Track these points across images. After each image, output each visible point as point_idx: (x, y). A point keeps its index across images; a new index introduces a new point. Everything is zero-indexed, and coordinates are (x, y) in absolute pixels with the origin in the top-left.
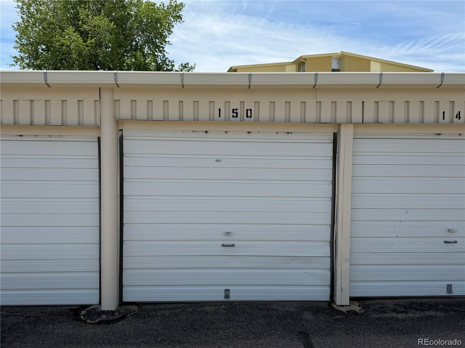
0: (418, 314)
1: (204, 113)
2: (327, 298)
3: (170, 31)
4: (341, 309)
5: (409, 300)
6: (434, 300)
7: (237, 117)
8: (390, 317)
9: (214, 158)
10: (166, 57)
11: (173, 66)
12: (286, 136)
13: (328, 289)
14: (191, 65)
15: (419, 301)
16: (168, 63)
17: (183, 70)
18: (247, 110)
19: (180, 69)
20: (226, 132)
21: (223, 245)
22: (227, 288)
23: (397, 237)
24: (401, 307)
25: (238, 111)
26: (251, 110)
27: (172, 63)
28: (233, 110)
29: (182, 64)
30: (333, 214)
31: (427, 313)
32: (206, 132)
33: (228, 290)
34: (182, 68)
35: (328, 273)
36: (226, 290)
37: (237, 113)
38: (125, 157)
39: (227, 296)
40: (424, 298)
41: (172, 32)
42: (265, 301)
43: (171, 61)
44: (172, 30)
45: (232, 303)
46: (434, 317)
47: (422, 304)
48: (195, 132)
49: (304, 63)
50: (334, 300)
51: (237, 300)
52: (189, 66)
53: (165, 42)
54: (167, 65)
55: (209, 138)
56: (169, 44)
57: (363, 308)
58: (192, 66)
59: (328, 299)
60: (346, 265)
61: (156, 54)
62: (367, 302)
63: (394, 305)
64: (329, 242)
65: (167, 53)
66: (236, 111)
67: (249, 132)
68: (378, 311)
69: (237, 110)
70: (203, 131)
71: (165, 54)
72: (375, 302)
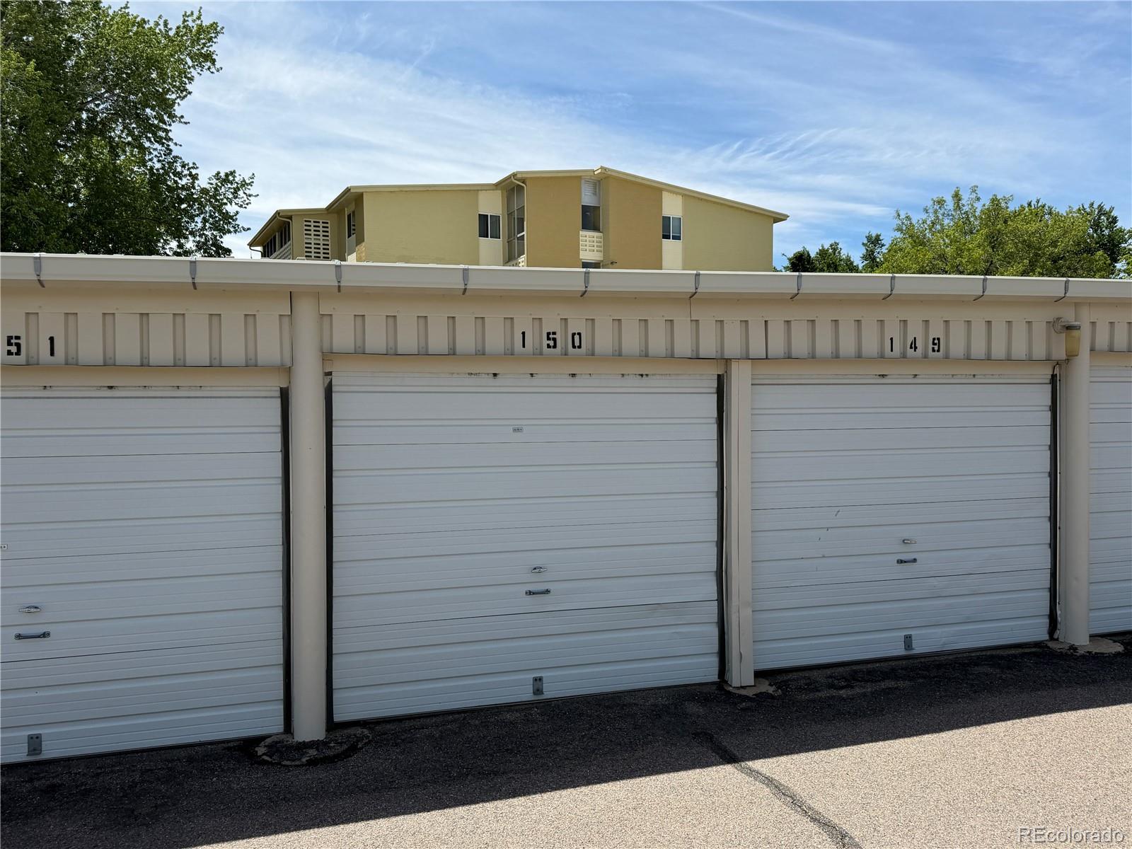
0: (869, 688)
1: (495, 340)
2: (713, 676)
3: (183, 92)
4: (743, 692)
5: (848, 669)
6: (886, 664)
7: (555, 346)
8: (828, 697)
9: (509, 425)
10: (174, 154)
11: (195, 177)
12: (639, 381)
13: (715, 660)
14: (241, 178)
15: (864, 667)
16: (179, 169)
17: (221, 188)
18: (574, 335)
19: (211, 186)
20: (532, 375)
21: (530, 593)
22: (537, 675)
23: (824, 557)
24: (840, 679)
25: (558, 336)
26: (579, 334)
27: (192, 170)
28: (548, 334)
29: (218, 173)
30: (720, 521)
31: (884, 685)
32: (495, 375)
33: (540, 679)
34: (219, 184)
35: (715, 631)
36: (535, 679)
37: (554, 340)
38: (336, 426)
39: (538, 691)
40: (869, 663)
41: (190, 93)
42: (607, 694)
43: (188, 164)
44: (188, 87)
45: (548, 702)
46: (896, 688)
47: (870, 672)
48: (473, 376)
49: (520, 189)
50: (726, 678)
51: (557, 697)
52: (237, 180)
53: (172, 116)
54: (180, 175)
55: (500, 386)
56: (180, 122)
57: (778, 688)
58: (244, 181)
59: (715, 678)
60: (747, 613)
61: (147, 144)
62: (780, 678)
63: (826, 678)
64: (713, 573)
65: (176, 144)
66: (554, 336)
67: (573, 375)
68: (805, 689)
69: (554, 333)
70: (488, 374)
71: (172, 146)
72: (795, 675)
